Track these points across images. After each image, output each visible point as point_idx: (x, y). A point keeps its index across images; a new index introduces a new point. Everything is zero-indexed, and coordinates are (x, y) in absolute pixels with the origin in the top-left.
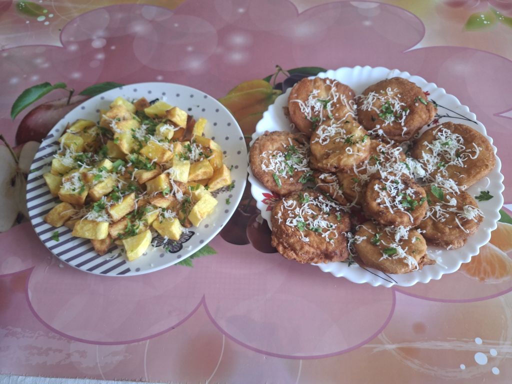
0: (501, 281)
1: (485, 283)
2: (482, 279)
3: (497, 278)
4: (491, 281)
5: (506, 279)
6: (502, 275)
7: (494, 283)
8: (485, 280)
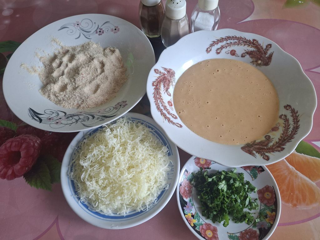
0: (310, 207)
1: (297, 209)
2: (295, 205)
3: (307, 204)
4: (302, 207)
5: (315, 205)
6: (311, 202)
7: (305, 209)
8: (297, 207)
